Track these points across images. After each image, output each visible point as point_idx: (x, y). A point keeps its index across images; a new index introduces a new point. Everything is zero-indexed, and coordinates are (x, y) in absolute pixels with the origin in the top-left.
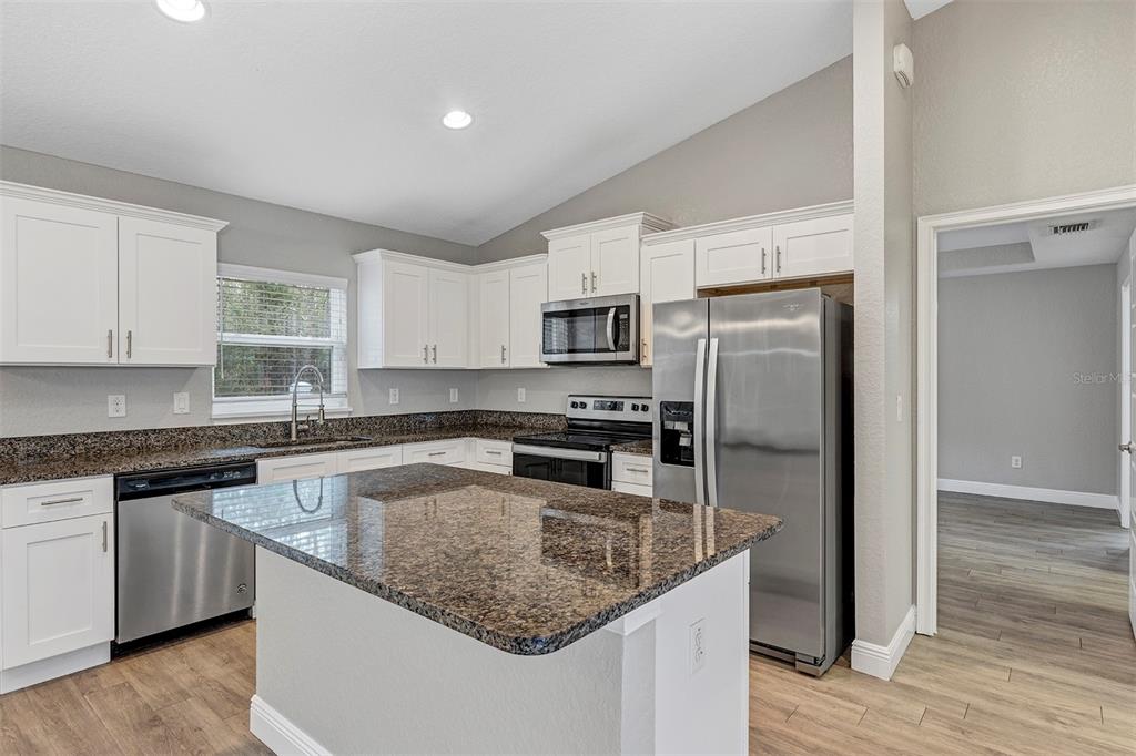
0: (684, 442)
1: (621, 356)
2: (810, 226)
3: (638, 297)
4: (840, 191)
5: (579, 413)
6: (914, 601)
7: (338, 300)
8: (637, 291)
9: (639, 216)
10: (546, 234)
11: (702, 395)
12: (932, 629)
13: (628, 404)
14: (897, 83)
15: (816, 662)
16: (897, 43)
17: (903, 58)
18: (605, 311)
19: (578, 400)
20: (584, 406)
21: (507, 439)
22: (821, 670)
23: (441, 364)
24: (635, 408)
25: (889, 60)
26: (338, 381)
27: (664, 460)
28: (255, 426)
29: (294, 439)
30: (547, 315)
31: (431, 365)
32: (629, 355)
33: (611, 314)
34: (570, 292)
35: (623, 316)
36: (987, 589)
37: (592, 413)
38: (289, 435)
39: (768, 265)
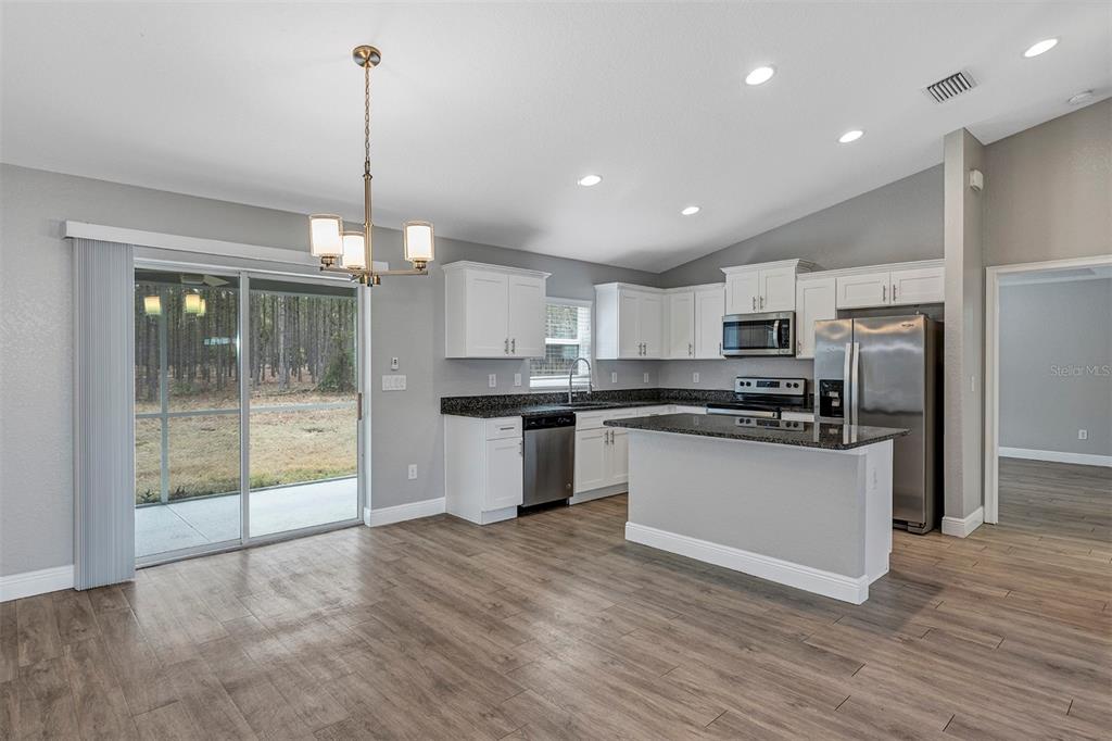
0: (835, 404)
1: (782, 351)
2: (916, 273)
3: (795, 314)
4: (936, 253)
5: (746, 390)
6: (983, 503)
7: (583, 314)
8: (793, 309)
9: (796, 261)
10: (723, 270)
11: (849, 375)
12: (995, 521)
13: (783, 383)
14: (972, 192)
15: (921, 526)
16: (972, 170)
17: (977, 179)
18: (771, 322)
19: (745, 381)
20: (749, 384)
21: (701, 405)
22: (924, 531)
23: (648, 357)
24: (789, 385)
25: (967, 179)
26: (583, 369)
27: (822, 414)
28: (550, 395)
29: (570, 403)
30: (726, 325)
31: (643, 357)
32: (790, 351)
33: (776, 325)
34: (744, 308)
35: (784, 326)
36: (1038, 508)
37: (754, 389)
38: (567, 401)
39: (887, 296)
